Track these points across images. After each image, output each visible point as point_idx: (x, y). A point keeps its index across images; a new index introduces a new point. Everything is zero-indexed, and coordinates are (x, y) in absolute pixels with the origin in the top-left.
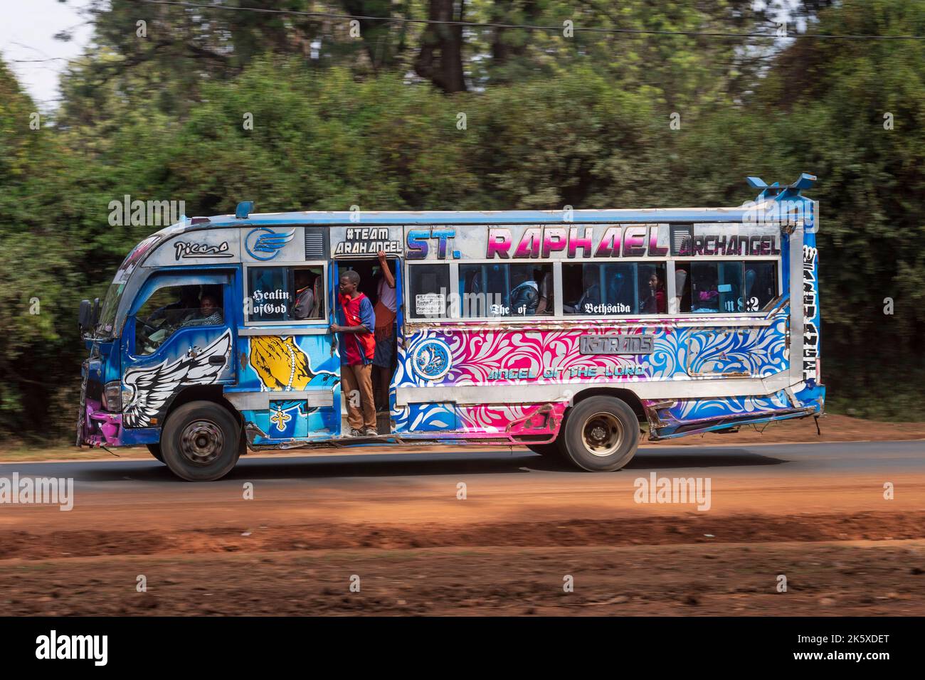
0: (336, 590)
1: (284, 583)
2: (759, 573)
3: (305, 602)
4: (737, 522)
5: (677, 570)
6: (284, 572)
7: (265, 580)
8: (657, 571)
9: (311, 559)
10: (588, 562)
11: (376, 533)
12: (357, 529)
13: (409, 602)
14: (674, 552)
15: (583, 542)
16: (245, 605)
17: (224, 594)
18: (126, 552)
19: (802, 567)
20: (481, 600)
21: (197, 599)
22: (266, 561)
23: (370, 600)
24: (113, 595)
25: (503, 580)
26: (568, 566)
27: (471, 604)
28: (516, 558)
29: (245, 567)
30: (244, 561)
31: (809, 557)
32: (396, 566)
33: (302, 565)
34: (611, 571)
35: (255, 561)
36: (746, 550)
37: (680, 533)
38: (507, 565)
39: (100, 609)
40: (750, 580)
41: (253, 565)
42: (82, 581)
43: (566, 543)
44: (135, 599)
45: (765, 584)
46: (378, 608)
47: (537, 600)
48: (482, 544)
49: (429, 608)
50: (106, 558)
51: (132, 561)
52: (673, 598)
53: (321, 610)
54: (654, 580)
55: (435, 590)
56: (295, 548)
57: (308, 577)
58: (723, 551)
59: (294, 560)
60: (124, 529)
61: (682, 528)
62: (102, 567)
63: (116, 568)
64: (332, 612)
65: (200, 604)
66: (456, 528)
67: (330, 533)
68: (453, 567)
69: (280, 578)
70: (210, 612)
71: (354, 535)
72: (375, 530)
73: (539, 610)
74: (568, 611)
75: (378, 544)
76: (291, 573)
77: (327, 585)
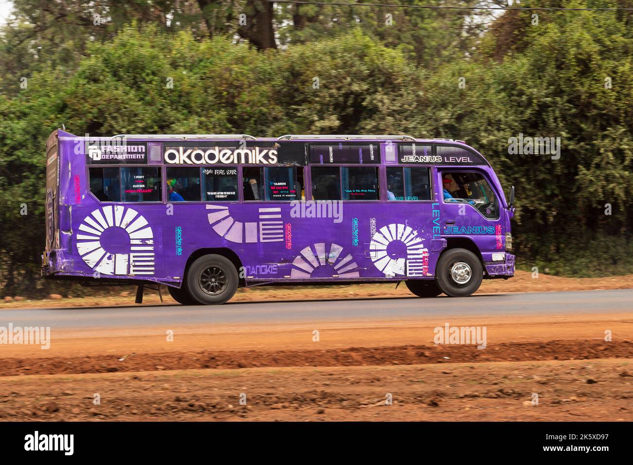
0: (184, 398)
1: (149, 393)
2: (481, 383)
3: (163, 407)
4: (466, 348)
5: (423, 382)
6: (147, 386)
7: (134, 391)
8: (409, 383)
9: (165, 376)
10: (362, 377)
11: (213, 358)
12: (199, 355)
13: (235, 406)
14: (421, 370)
15: (359, 363)
16: (121, 409)
17: (105, 402)
19: (510, 379)
20: (286, 404)
21: (88, 406)
22: (135, 378)
23: (208, 405)
25: (302, 390)
26: (347, 380)
27: (280, 407)
28: (312, 375)
29: (121, 383)
31: (516, 372)
32: (228, 381)
33: (159, 381)
34: (377, 383)
35: (127, 378)
36: (472, 368)
37: (426, 356)
38: (304, 380)
40: (474, 389)
43: (347, 364)
44: (43, 405)
45: (486, 392)
46: (213, 411)
47: (326, 404)
48: (287, 365)
49: (250, 410)
51: (40, 379)
52: (421, 402)
53: (174, 412)
54: (407, 389)
55: (254, 398)
56: (156, 369)
57: (163, 389)
58: (455, 369)
59: (156, 377)
61: (427, 353)
64: (182, 414)
65: (88, 409)
66: (269, 354)
67: (181, 359)
68: (266, 381)
69: (145, 390)
70: (95, 414)
71: (198, 360)
72: (212, 356)
73: (327, 410)
74: (348, 411)
75: (214, 366)
76: (153, 386)
77: (178, 394)
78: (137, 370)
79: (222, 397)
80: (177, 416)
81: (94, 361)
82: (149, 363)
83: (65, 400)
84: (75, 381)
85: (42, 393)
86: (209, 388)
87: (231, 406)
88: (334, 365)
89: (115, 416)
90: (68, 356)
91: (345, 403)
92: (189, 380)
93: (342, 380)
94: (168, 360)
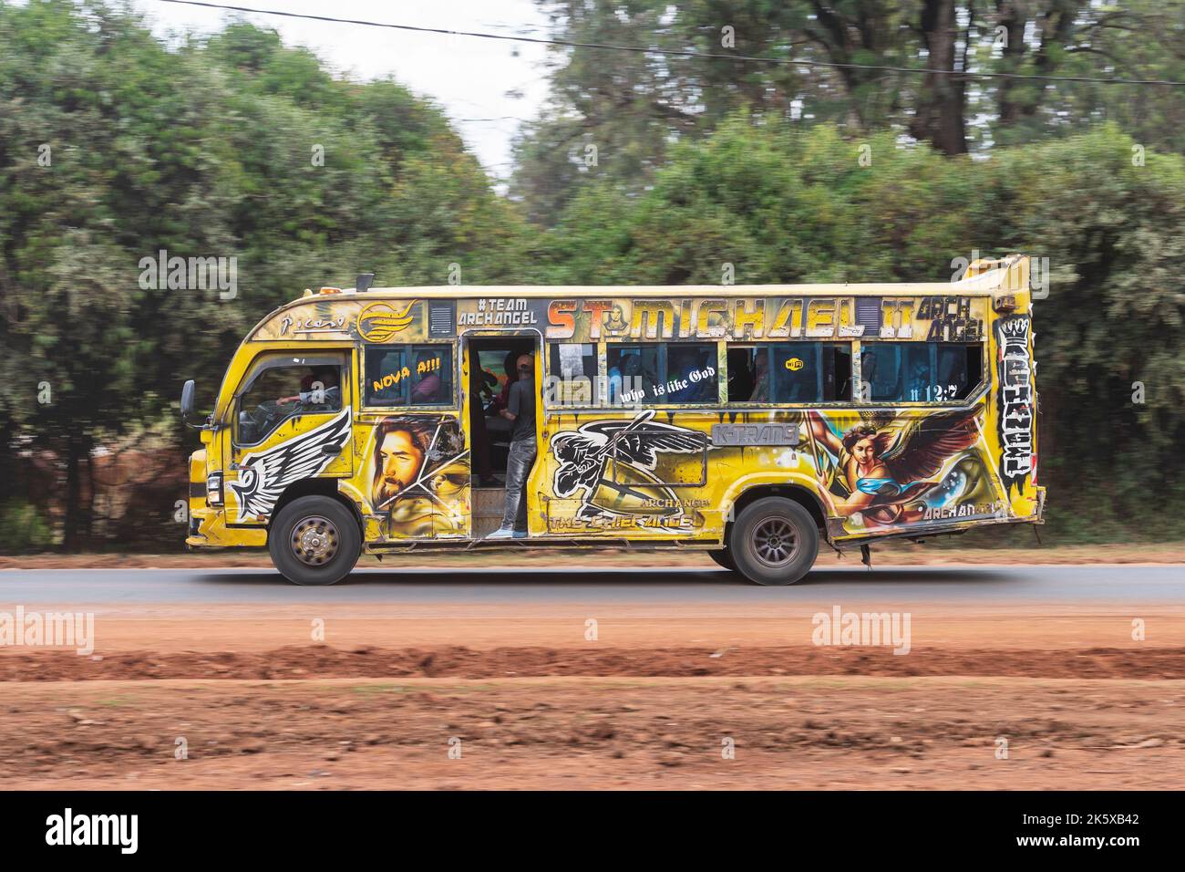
0: (820, 723)
1: (759, 713)
3: (784, 735)
6: (760, 700)
7: (738, 709)
9: (785, 685)
10: (1114, 698)
11: (865, 659)
12: (842, 653)
13: (905, 739)
15: (1106, 674)
16: (714, 738)
17: (689, 725)
18: (578, 673)
22: (739, 687)
23: (860, 735)
24: (564, 722)
25: (1014, 716)
26: (1090, 702)
27: (978, 744)
28: (1030, 691)
29: (716, 694)
30: (712, 687)
32: (888, 696)
33: (778, 693)
34: (1142, 709)
35: (727, 687)
38: (1019, 699)
39: (548, 737)
41: (725, 692)
42: (528, 705)
43: (1086, 675)
44: (590, 726)
46: (869, 745)
47: (1055, 740)
48: (987, 673)
49: (929, 747)
50: (555, 679)
51: (584, 684)
53: (803, 745)
55: (935, 727)
56: (771, 674)
57: (787, 707)
59: (771, 686)
60: (578, 646)
62: (552, 689)
63: (567, 690)
64: (814, 749)
65: (663, 735)
66: (958, 654)
67: (811, 657)
68: (956, 700)
69: (757, 707)
70: (673, 745)
71: (839, 660)
72: (862, 654)
73: (1059, 752)
74: (1092, 755)
75: (864, 671)
76: (769, 701)
77: (808, 717)
78: (740, 673)
79: (882, 722)
80: (807, 752)
81: (670, 658)
82: (761, 663)
83: (624, 719)
84: (641, 688)
85: (589, 706)
86: (861, 707)
87: (896, 740)
88: (1065, 676)
89: (705, 748)
90: (629, 648)
91: (1088, 741)
92: (827, 692)
93: (1080, 702)
94: (792, 659)
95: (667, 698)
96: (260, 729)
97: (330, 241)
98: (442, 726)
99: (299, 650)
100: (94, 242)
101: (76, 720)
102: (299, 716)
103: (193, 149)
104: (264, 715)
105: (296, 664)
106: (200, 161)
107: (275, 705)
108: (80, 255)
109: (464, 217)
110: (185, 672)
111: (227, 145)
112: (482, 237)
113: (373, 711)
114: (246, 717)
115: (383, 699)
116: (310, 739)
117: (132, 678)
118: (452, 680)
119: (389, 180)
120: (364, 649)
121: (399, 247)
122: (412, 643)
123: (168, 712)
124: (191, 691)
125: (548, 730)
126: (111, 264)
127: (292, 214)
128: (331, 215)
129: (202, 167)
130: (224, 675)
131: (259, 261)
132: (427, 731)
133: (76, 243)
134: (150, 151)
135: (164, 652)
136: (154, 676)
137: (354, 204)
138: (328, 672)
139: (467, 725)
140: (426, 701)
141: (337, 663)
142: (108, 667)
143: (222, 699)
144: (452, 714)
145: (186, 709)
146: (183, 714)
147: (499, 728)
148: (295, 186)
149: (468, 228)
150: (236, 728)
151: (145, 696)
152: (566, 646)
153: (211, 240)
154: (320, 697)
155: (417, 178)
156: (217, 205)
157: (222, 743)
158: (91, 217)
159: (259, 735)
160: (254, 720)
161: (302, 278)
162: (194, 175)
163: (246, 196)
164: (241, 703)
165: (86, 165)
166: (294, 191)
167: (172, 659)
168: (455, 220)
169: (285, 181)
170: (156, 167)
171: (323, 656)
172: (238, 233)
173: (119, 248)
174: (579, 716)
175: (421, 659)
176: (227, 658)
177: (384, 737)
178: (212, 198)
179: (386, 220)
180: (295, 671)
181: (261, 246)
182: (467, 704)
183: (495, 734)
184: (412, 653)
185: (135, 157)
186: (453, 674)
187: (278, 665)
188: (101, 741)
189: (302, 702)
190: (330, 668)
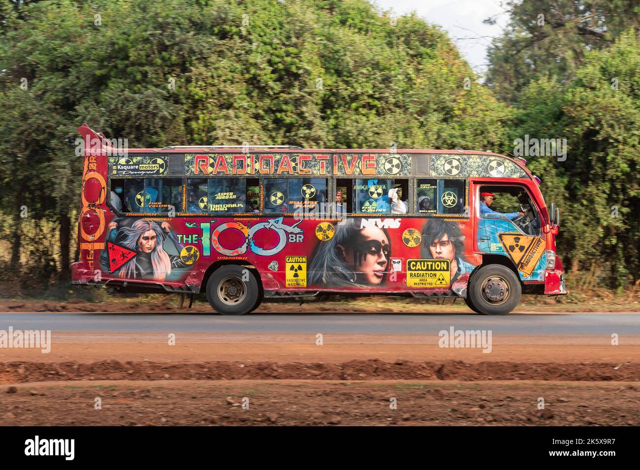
18: (532, 378)
24: (523, 408)
30: (615, 387)
39: (512, 418)
41: (622, 391)
42: (501, 398)
50: (517, 382)
60: (531, 361)
62: (515, 388)
63: (524, 389)
95: (586, 395)
96: (339, 410)
97: (378, 114)
98: (449, 410)
99: (363, 362)
100: (237, 117)
101: (230, 403)
102: (361, 402)
103: (296, 60)
104: (343, 401)
105: (361, 370)
106: (298, 68)
107: (348, 396)
108: (228, 125)
109: (460, 99)
110: (294, 375)
111: (316, 57)
112: (469, 110)
113: (408, 400)
114: (330, 402)
115: (412, 393)
116: (368, 416)
117: (262, 378)
118: (455, 382)
119: (413, 76)
120: (400, 362)
121: (419, 117)
122: (430, 359)
123: (285, 399)
124: (299, 386)
125: (514, 413)
126: (247, 129)
127: (355, 98)
128: (379, 99)
129: (301, 72)
130: (318, 377)
131: (336, 127)
132: (441, 413)
133: (227, 117)
134: (270, 63)
135: (281, 363)
136: (275, 377)
137: (393, 92)
138: (379, 375)
139: (464, 409)
140: (438, 394)
141: (385, 370)
142: (249, 371)
143: (316, 392)
144: (455, 402)
145: (296, 397)
146: (292, 400)
147: (483, 412)
148: (356, 82)
149: (462, 106)
150: (324, 409)
151: (271, 389)
152: (524, 362)
153: (306, 115)
154: (375, 391)
155: (429, 76)
156: (310, 94)
157: (316, 418)
158: (235, 102)
159: (338, 414)
160: (336, 405)
161: (361, 137)
162: (296, 76)
163: (326, 88)
164: (327, 395)
165: (231, 71)
166: (355, 85)
167: (287, 367)
168: (455, 101)
169: (350, 79)
170: (273, 72)
171: (375, 366)
172: (323, 111)
173: (252, 121)
174: (532, 405)
175: (436, 368)
176: (319, 367)
177: (413, 416)
178: (306, 90)
179: (412, 102)
180: (361, 375)
181: (337, 118)
182: (463, 396)
183: (481, 415)
184: (430, 365)
185: (262, 66)
186: (455, 378)
187: (349, 372)
188: (245, 416)
189: (365, 395)
190: (379, 373)
